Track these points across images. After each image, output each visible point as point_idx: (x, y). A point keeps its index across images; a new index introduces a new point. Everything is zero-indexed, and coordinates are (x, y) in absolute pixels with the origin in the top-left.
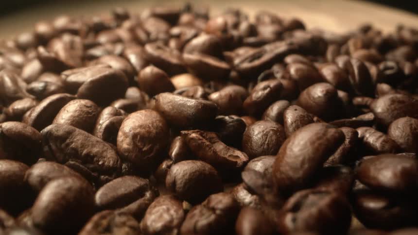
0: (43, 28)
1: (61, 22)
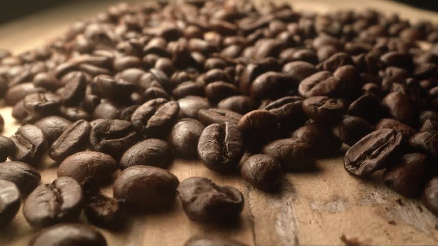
0: (114, 10)
1: (123, 7)
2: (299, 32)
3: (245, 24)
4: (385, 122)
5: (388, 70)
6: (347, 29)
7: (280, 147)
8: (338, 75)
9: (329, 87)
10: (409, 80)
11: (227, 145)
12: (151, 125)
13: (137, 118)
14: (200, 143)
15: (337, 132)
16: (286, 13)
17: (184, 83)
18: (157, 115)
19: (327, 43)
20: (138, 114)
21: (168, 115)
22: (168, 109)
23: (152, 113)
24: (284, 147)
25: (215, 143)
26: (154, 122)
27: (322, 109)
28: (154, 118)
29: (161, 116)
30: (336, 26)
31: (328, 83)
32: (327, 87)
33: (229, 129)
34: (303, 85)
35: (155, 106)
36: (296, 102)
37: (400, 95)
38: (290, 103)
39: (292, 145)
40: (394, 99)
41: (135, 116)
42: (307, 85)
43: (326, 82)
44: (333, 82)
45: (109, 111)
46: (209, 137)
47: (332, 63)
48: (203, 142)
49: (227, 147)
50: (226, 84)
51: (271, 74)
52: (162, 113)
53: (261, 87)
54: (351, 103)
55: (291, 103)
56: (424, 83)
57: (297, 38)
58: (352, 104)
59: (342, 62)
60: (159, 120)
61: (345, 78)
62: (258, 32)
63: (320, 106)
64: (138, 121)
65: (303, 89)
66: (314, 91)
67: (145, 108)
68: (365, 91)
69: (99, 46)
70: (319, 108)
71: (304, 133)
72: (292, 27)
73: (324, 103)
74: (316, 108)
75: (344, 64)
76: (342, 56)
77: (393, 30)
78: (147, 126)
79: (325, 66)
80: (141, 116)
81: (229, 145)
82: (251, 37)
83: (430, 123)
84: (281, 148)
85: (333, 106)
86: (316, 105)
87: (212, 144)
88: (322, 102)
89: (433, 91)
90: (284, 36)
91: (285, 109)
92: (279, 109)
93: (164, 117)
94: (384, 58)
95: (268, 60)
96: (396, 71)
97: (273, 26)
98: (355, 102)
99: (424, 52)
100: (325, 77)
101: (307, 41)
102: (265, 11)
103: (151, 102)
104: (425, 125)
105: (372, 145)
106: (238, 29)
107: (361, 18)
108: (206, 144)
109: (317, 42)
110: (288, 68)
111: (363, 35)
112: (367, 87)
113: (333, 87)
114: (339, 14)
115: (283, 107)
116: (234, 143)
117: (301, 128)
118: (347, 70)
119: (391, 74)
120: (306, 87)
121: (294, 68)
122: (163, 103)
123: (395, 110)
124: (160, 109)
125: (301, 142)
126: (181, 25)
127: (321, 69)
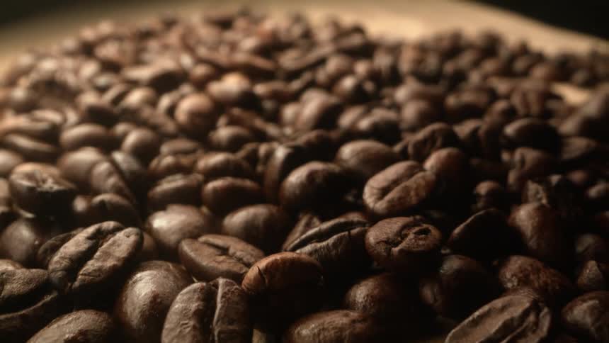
2: (374, 76)
3: (289, 60)
4: (516, 264)
5: (518, 154)
6: (449, 67)
7: (319, 334)
8: (432, 167)
9: (417, 195)
10: (555, 179)
11: (216, 333)
12: (84, 280)
13: (58, 266)
14: (167, 326)
15: (428, 293)
16: (356, 40)
17: (170, 178)
18: (98, 260)
19: (417, 96)
20: (63, 258)
21: (119, 259)
22: (119, 246)
23: (88, 255)
24: (326, 334)
25: (194, 327)
26: (89, 274)
27: (401, 251)
28: (91, 265)
29: (104, 261)
30: (432, 62)
31: (415, 186)
32: (412, 193)
33: (223, 297)
34: (372, 188)
35: (99, 238)
36: (355, 231)
37: (541, 209)
38: (343, 234)
39: (341, 329)
40: (530, 217)
41: (57, 262)
42: (379, 189)
43: (411, 183)
44: (422, 182)
45: (22, 241)
46: (184, 313)
47: (424, 143)
48: (172, 326)
49: (216, 338)
50: (239, 182)
51: (316, 166)
52: (107, 255)
53: (297, 192)
54: (454, 228)
55: (347, 233)
56: (577, 176)
57: (369, 86)
58: (457, 231)
59: (439, 142)
60: (100, 270)
61: (443, 171)
62: (307, 76)
63: (396, 245)
64: (59, 274)
65: (372, 195)
66: (389, 202)
67: (77, 245)
68: (479, 196)
69: (45, 101)
70: (396, 250)
71: (367, 296)
72: (361, 68)
73: (406, 235)
74: (390, 249)
75: (444, 146)
76: (440, 130)
77: (520, 65)
78: (77, 284)
79: (410, 150)
80: (65, 263)
81: (220, 333)
82: (296, 85)
83: (595, 268)
84: (321, 337)
85: (421, 242)
86: (390, 243)
87: (188, 330)
88: (401, 235)
89: (594, 192)
90: (348, 83)
91: (334, 244)
92: (324, 243)
93: (110, 263)
94: (510, 130)
95: (312, 135)
96: (530, 155)
97: (333, 65)
98: (462, 226)
99: (572, 110)
100: (410, 173)
101: (386, 91)
102: (324, 35)
103: (91, 230)
104: (588, 271)
105: (494, 330)
106: (278, 68)
107: (470, 46)
108: (178, 330)
109: (401, 94)
110: (348, 151)
111: (475, 77)
112: (484, 188)
113: (423, 194)
114: (439, 39)
115: (331, 241)
116: (231, 327)
117: (363, 283)
118: (449, 156)
119: (523, 161)
120: (375, 191)
121: (357, 154)
122: (114, 231)
123: (532, 237)
124: (105, 245)
125: (360, 322)
126: (186, 60)
127: (403, 156)
